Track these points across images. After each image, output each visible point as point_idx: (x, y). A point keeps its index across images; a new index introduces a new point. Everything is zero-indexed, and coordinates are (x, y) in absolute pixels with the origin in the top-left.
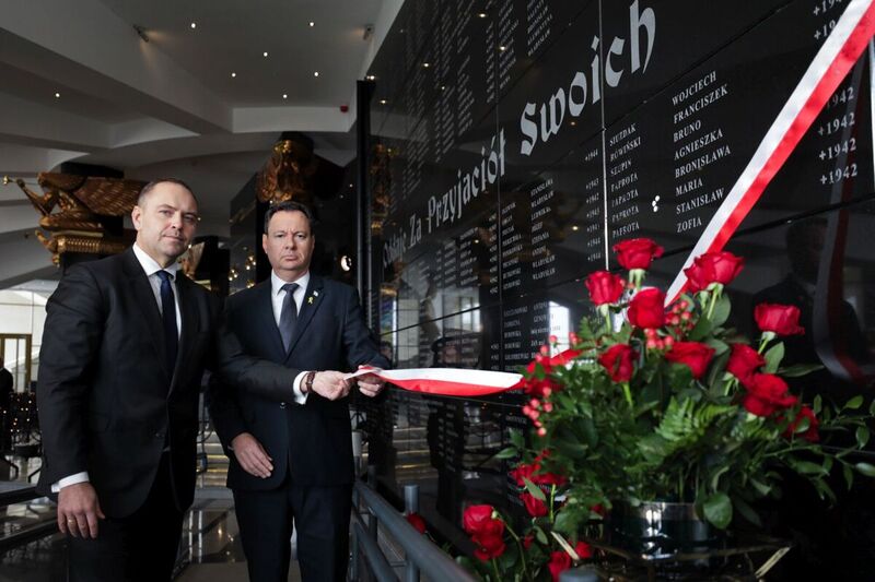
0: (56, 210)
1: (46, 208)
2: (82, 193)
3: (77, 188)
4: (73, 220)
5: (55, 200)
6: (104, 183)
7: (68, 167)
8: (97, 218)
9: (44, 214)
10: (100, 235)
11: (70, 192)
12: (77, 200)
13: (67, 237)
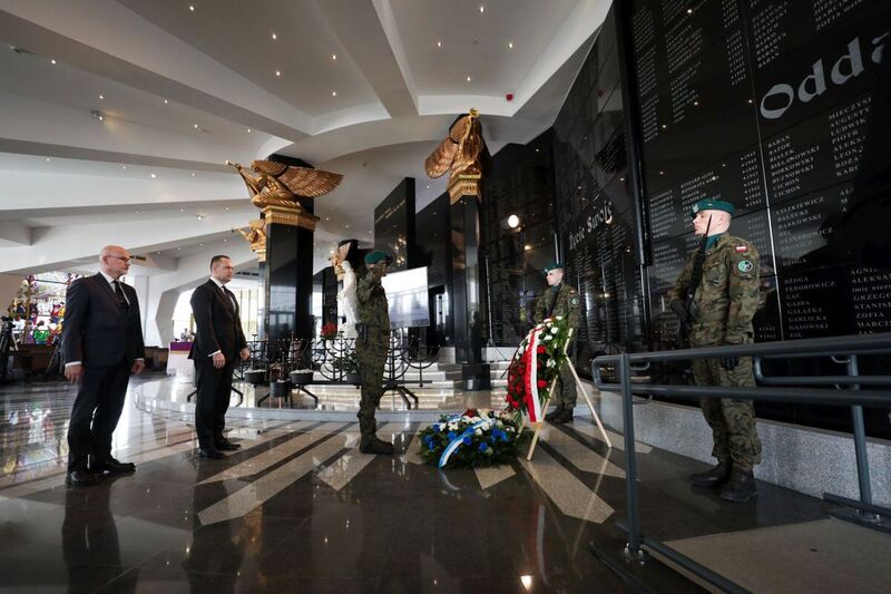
0: (266, 190)
1: (257, 188)
2: (284, 178)
3: (281, 174)
4: (278, 198)
5: (265, 183)
6: (302, 171)
7: (275, 158)
8: (296, 198)
9: (256, 193)
10: (299, 211)
11: (276, 177)
12: (280, 183)
13: (273, 210)
